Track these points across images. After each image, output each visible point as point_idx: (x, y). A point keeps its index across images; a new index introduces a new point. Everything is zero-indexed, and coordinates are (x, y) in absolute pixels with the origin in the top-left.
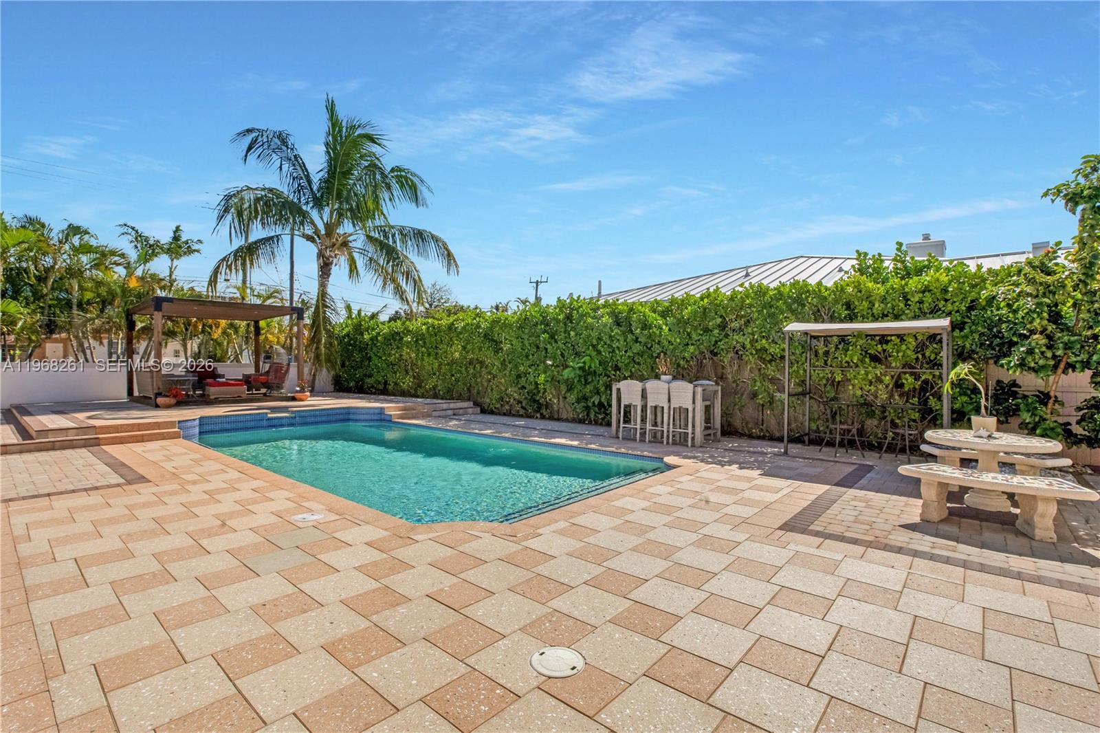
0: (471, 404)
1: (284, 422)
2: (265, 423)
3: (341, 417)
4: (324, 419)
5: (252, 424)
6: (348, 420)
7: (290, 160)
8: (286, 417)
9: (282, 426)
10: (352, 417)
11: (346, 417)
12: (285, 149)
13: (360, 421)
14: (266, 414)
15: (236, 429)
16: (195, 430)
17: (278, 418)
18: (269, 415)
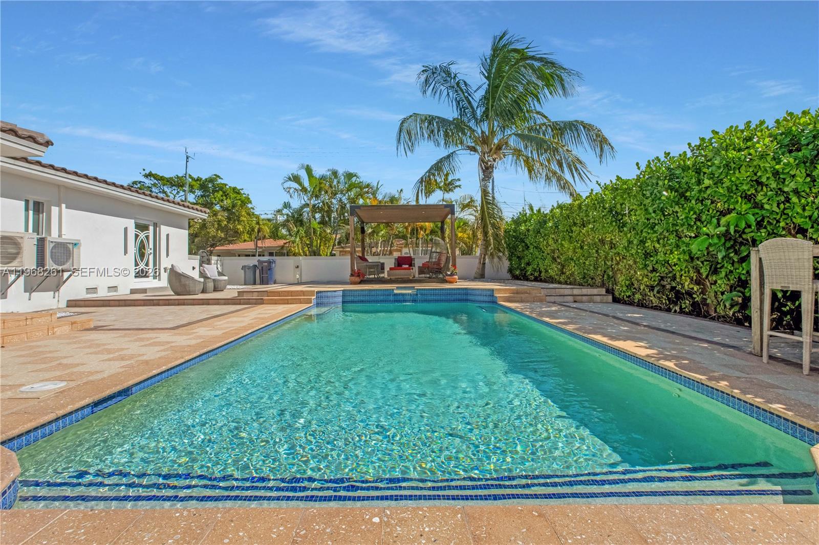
0: (603, 291)
1: (408, 298)
2: (392, 298)
3: (459, 297)
4: (443, 297)
5: (382, 298)
6: (467, 300)
7: (453, 87)
8: (408, 294)
9: (405, 301)
10: (470, 297)
11: (464, 297)
12: (449, 79)
13: (477, 301)
14: (393, 290)
15: (369, 302)
16: (336, 300)
17: (403, 295)
18: (395, 292)
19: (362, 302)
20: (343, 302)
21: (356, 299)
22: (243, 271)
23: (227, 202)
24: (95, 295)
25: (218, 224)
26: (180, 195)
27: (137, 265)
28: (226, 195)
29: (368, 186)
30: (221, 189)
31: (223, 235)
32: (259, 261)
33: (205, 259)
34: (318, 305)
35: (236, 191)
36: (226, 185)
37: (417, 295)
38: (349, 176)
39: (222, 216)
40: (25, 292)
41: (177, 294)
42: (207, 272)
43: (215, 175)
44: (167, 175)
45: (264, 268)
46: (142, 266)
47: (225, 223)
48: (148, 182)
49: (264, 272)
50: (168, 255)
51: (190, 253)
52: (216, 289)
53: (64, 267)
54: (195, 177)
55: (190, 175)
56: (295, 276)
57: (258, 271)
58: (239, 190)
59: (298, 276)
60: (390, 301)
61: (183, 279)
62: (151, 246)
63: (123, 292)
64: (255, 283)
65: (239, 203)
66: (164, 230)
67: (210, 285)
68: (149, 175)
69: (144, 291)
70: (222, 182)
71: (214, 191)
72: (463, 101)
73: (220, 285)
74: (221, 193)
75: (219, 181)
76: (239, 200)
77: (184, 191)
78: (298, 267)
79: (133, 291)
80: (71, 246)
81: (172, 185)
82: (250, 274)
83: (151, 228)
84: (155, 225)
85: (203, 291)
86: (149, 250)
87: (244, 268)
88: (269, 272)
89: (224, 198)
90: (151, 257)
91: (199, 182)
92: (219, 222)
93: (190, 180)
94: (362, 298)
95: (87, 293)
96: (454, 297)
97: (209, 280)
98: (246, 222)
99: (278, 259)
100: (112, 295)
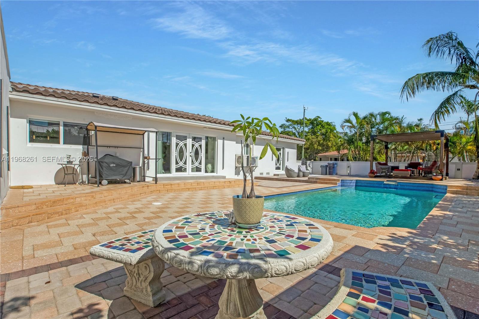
2: (382, 186)
3: (427, 189)
4: (415, 188)
5: (377, 185)
6: (432, 191)
7: (455, 46)
8: (393, 185)
9: (390, 188)
10: (434, 190)
11: (431, 189)
12: (451, 41)
13: (437, 192)
14: (383, 182)
15: (369, 187)
16: (352, 184)
17: (389, 184)
18: (385, 183)
19: (366, 186)
20: (356, 186)
21: (363, 184)
22: (321, 168)
23: (324, 131)
24: (262, 176)
25: (318, 143)
26: (301, 128)
27: (276, 165)
28: (323, 127)
29: (397, 119)
30: (320, 124)
31: (320, 148)
32: (328, 163)
33: (304, 162)
34: (342, 186)
35: (328, 124)
36: (323, 121)
37: (398, 185)
38: (384, 114)
39: (320, 138)
40: (235, 175)
41: (288, 177)
42: (301, 168)
43: (318, 116)
44: (295, 119)
45: (331, 167)
46: (278, 165)
47: (322, 142)
48: (288, 124)
49: (331, 169)
50: (288, 161)
51: (297, 160)
52: (304, 176)
53: (253, 166)
54: (308, 118)
55: (306, 118)
56: (347, 172)
57: (328, 169)
58: (330, 123)
59: (349, 172)
60: (381, 187)
61: (290, 171)
62: (282, 157)
63: (271, 175)
64: (326, 174)
65: (329, 130)
66: (287, 150)
67: (301, 174)
68: (288, 121)
69: (278, 175)
70: (322, 120)
71: (317, 125)
72: (464, 54)
73: (306, 174)
74: (320, 126)
75: (319, 119)
76: (329, 129)
77: (303, 126)
78: (349, 167)
79: (275, 175)
80: (255, 158)
81: (298, 124)
82: (324, 169)
83: (282, 150)
84: (283, 148)
85: (298, 176)
86: (281, 159)
87: (321, 166)
88: (333, 169)
89: (322, 128)
90: (282, 161)
91: (310, 121)
92: (319, 142)
93: (306, 120)
94: (366, 185)
95: (260, 175)
96: (423, 188)
97: (301, 172)
98: (333, 141)
99: (339, 162)
100: (267, 176)
